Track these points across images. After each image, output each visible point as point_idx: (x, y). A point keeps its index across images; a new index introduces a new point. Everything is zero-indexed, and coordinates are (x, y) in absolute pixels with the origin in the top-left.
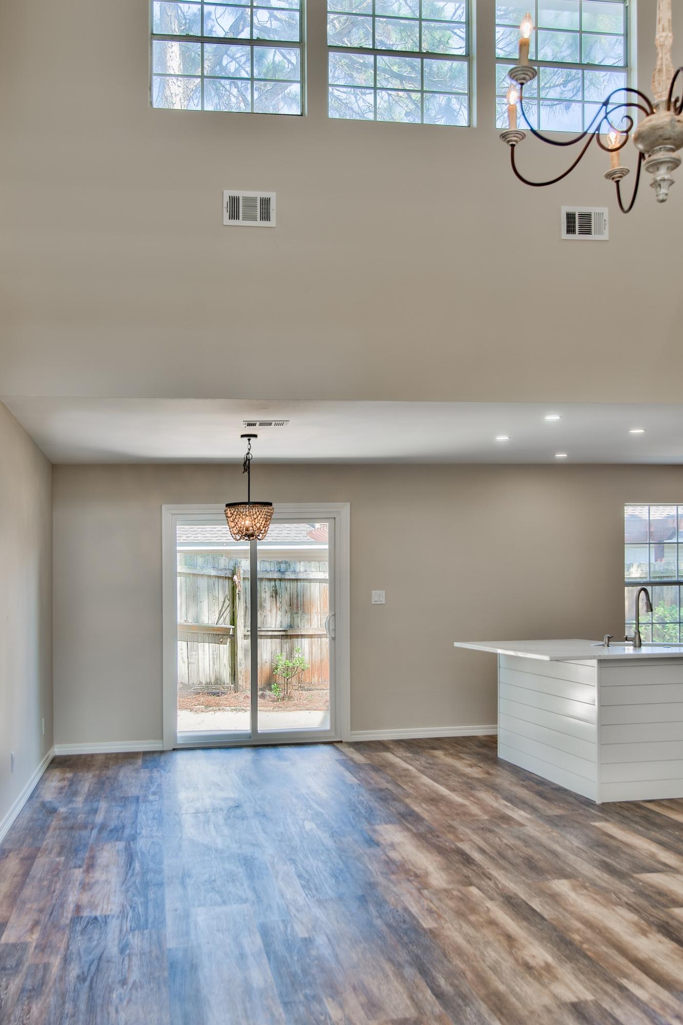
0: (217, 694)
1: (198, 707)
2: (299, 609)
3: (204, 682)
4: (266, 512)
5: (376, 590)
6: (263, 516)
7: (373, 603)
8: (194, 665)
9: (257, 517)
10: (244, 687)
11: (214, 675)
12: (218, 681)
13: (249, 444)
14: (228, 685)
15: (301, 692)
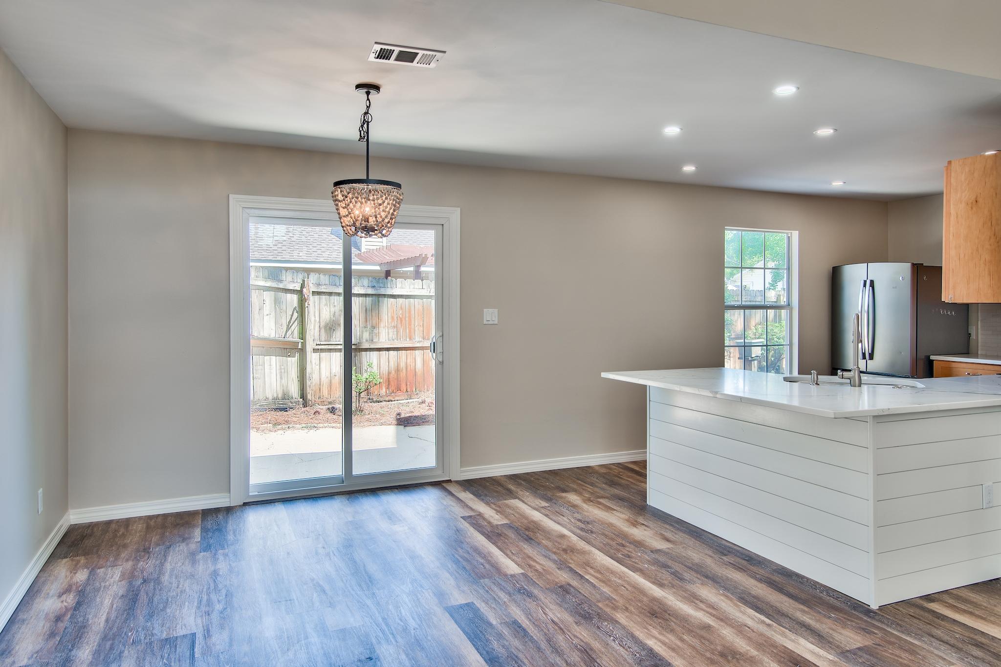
0: (285, 410)
1: (266, 425)
2: (368, 323)
3: (271, 398)
4: (395, 196)
5: (488, 309)
6: (391, 202)
7: (485, 322)
8: (260, 380)
9: (384, 202)
10: (313, 401)
11: (282, 390)
12: (286, 396)
13: (368, 99)
14: (296, 400)
15: (370, 404)
